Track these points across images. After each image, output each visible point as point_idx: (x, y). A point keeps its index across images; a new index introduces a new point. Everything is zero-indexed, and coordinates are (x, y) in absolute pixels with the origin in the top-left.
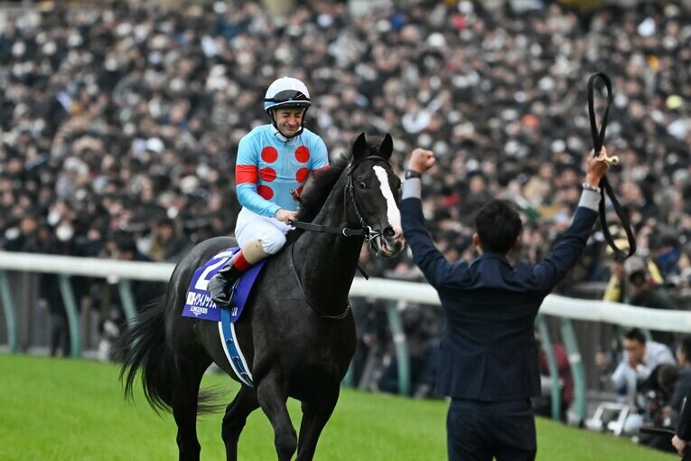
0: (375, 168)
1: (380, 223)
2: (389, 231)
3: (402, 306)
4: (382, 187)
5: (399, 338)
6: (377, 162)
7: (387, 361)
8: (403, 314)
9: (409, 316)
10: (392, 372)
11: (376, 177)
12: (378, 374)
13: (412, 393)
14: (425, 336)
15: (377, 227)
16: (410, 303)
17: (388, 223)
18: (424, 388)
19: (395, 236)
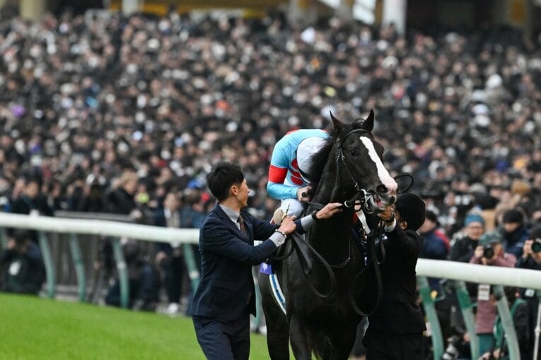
0: (362, 138)
1: (373, 184)
2: (382, 189)
3: (124, 241)
4: (370, 154)
5: (121, 266)
6: (362, 134)
7: (112, 282)
8: (125, 248)
9: (129, 249)
10: (116, 290)
11: (364, 146)
12: (105, 292)
13: (130, 306)
14: (141, 264)
15: (371, 188)
16: (130, 239)
17: (380, 182)
18: (140, 303)
19: (389, 193)
